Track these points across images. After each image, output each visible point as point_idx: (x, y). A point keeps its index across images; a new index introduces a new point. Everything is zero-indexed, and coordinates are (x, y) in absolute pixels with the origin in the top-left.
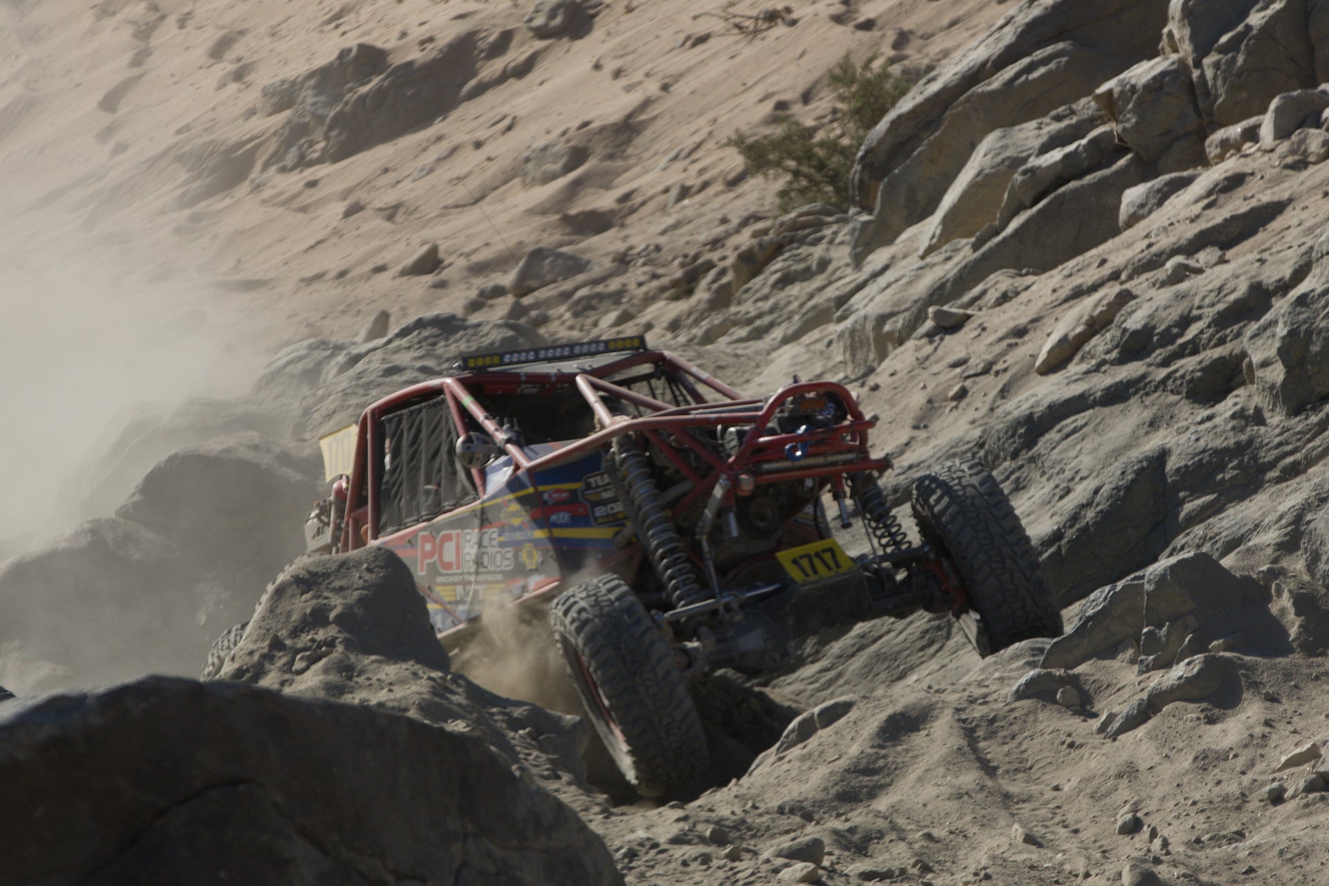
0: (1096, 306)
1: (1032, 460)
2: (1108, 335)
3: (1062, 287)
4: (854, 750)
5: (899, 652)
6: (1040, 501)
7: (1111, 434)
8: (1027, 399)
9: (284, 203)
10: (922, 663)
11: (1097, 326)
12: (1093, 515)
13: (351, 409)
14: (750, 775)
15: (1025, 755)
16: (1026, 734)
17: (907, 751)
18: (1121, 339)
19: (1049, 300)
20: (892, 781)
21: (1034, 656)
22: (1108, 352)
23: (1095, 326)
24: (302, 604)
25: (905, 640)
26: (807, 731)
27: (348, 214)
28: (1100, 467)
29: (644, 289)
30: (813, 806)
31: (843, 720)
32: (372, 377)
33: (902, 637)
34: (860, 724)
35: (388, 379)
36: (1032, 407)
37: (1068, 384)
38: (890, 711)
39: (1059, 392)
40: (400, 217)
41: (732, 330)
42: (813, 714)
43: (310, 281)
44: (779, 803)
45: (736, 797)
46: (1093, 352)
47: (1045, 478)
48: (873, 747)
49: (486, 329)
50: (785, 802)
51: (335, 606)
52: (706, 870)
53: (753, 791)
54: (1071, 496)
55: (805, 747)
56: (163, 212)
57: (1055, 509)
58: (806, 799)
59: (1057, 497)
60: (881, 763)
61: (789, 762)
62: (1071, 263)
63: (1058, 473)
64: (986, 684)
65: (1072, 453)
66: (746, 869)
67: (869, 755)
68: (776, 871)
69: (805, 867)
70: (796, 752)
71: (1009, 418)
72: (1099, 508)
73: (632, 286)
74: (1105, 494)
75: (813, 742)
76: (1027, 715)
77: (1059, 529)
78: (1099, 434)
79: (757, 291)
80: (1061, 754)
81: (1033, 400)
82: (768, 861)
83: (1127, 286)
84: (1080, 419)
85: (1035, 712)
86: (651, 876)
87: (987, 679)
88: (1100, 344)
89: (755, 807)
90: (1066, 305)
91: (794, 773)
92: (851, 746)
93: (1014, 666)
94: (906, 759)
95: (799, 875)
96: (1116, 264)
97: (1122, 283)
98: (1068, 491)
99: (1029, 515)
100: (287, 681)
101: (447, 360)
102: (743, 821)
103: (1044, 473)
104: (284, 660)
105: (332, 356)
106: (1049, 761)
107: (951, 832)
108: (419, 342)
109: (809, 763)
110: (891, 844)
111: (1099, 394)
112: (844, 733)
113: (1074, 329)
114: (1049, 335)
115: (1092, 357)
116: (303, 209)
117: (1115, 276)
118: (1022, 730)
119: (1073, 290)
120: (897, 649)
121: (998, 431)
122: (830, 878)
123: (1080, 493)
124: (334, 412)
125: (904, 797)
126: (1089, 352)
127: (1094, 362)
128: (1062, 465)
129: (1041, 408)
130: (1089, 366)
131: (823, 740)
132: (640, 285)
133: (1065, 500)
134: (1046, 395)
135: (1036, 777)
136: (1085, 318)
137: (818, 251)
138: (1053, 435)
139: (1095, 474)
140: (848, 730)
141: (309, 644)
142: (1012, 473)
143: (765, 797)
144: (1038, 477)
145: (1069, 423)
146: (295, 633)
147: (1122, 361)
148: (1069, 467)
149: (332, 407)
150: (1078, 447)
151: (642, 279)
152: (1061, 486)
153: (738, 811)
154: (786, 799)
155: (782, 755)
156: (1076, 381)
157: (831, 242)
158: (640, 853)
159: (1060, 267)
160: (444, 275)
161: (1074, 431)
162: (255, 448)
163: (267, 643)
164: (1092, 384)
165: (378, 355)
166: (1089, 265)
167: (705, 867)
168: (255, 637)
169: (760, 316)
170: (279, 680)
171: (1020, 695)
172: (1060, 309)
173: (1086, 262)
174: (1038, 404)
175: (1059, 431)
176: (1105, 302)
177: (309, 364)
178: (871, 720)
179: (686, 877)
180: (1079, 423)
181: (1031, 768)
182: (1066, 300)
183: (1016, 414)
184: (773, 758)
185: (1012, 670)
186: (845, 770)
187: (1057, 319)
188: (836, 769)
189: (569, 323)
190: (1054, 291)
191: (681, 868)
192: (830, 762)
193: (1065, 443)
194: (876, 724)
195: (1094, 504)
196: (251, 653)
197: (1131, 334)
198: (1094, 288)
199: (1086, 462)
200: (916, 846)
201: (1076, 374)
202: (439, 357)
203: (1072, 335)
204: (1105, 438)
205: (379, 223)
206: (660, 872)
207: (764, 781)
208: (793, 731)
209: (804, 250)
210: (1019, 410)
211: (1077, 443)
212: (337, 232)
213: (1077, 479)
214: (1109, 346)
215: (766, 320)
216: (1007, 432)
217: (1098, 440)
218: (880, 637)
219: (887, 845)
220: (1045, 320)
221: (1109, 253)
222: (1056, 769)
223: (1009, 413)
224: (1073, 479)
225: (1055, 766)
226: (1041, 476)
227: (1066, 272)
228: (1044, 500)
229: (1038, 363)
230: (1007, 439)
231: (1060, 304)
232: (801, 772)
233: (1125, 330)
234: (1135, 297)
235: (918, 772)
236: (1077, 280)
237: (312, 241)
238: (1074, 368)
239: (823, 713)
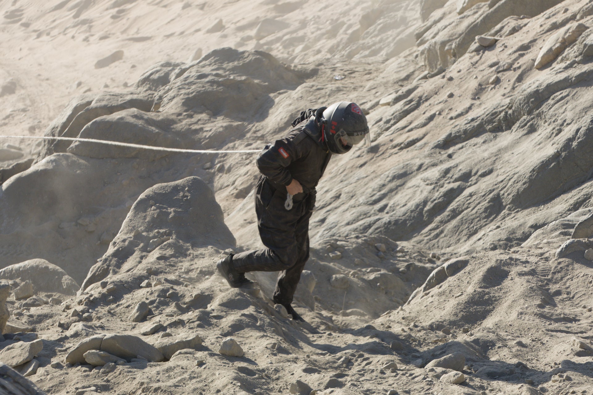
0: (566, 33)
1: (539, 115)
2: (575, 48)
3: (545, 24)
4: (470, 290)
5: (473, 219)
6: (545, 136)
7: (581, 100)
8: (534, 83)
9: (157, 4)
10: (486, 225)
11: (567, 43)
12: (576, 144)
13: (182, 96)
14: (409, 303)
15: (569, 290)
16: (568, 277)
17: (501, 289)
18: (584, 50)
19: (539, 31)
20: (494, 308)
21: (564, 228)
22: (576, 57)
23: (566, 43)
24: (152, 212)
25: (476, 212)
26: (441, 277)
27: (184, 8)
28: (577, 117)
29: (315, 35)
30: (450, 325)
31: (462, 272)
32: (192, 80)
33: (474, 211)
34: (472, 274)
35: (199, 81)
36: (538, 87)
37: (556, 74)
38: (488, 266)
39: (552, 78)
40: (206, 8)
41: (361, 52)
42: (444, 268)
43: (168, 36)
44: (430, 323)
45: (403, 318)
46: (567, 57)
47: (547, 124)
48: (480, 288)
49: (246, 54)
50: (433, 323)
51: (171, 213)
52: (395, 376)
53: (413, 315)
54: (562, 134)
55: (440, 287)
56: (107, 9)
57: (554, 141)
58: (444, 321)
59: (554, 135)
60: (486, 297)
61: (432, 296)
62: (548, 12)
63: (554, 122)
64: (540, 246)
65: (561, 111)
66: (420, 375)
67: (479, 293)
68: (438, 377)
69: (456, 374)
70: (435, 290)
71: (525, 93)
72: (579, 140)
73: (309, 34)
74: (582, 133)
75: (445, 285)
76: (568, 266)
77: (558, 151)
78: (575, 100)
79: (371, 33)
80: (590, 289)
81: (537, 84)
82: (432, 370)
83: (581, 22)
84: (565, 93)
85: (572, 264)
86: (363, 381)
87: (540, 243)
88: (571, 53)
89: (416, 326)
90: (549, 33)
91: (436, 303)
92: (467, 287)
93: (554, 235)
94: (500, 294)
95: (452, 379)
96: (573, 11)
97: (578, 21)
98: (560, 131)
99: (539, 144)
100: (144, 256)
101: (229, 70)
102: (410, 336)
103: (546, 121)
104: (142, 245)
105: (173, 69)
106: (583, 293)
107: (533, 341)
108: (215, 62)
109: (444, 297)
110: (499, 350)
111: (574, 79)
112: (463, 279)
113: (555, 45)
114: (541, 49)
115: (567, 59)
116: (165, 6)
117: (573, 18)
118: (566, 275)
119: (551, 25)
120: (472, 217)
121: (520, 100)
122: (471, 380)
123: (568, 132)
124: (174, 97)
125: (502, 318)
126: (565, 57)
127: (568, 62)
128: (556, 117)
129: (542, 87)
130: (567, 64)
131: (451, 283)
132: (312, 33)
133: (559, 136)
134: (544, 81)
135: (576, 303)
136: (560, 40)
137: (400, 14)
138: (551, 102)
139: (574, 121)
140: (465, 277)
141: (157, 234)
142: (528, 122)
143: (420, 318)
144: (543, 124)
145: (558, 95)
146: (149, 229)
147: (584, 61)
148: (560, 118)
149: (173, 95)
150: (564, 107)
151: (313, 30)
152: (557, 128)
153: (406, 329)
154: (433, 321)
155: (427, 292)
156: (560, 72)
157: (406, 9)
158: (352, 361)
159: (542, 14)
160: (225, 32)
161: (562, 98)
162: (135, 116)
163: (132, 235)
164: (569, 74)
165: (194, 69)
166: (558, 12)
167: (394, 374)
168: (125, 231)
169: (374, 44)
170: (139, 256)
171: (562, 254)
172: (545, 35)
173: (557, 11)
174: (540, 85)
175: (553, 99)
176: (570, 31)
177: (161, 74)
178: (478, 271)
179: (384, 381)
180: (564, 94)
181: (573, 298)
182: (549, 30)
183: (529, 90)
184: (422, 294)
185: (553, 238)
186: (466, 302)
187: (544, 40)
188: (461, 302)
189: (281, 51)
190: (541, 26)
191: (380, 375)
192: (456, 297)
193: (557, 106)
194: (481, 274)
195: (576, 138)
196: (124, 241)
197: (589, 46)
198: (563, 23)
199: (569, 115)
200: (514, 350)
201: (560, 69)
202: (224, 69)
203: (554, 48)
204: (578, 102)
205: (197, 11)
206: (368, 378)
207: (418, 308)
208: (433, 277)
209: (393, 14)
210: (530, 89)
211: (562, 106)
212: (179, 15)
213: (565, 124)
214: (577, 54)
215: (378, 46)
216: (524, 100)
217: (575, 103)
218: (463, 211)
219: (496, 350)
220: (537, 41)
221: (569, 6)
222: (588, 298)
223: (525, 90)
224: (562, 125)
225: (587, 297)
226: (544, 123)
227: (546, 16)
228: (547, 136)
229: (536, 64)
230: (525, 104)
231: (545, 33)
232: (440, 303)
233: (585, 45)
234: (588, 28)
235: (509, 302)
236: (553, 20)
237: (169, 20)
238: (558, 66)
239: (449, 267)
